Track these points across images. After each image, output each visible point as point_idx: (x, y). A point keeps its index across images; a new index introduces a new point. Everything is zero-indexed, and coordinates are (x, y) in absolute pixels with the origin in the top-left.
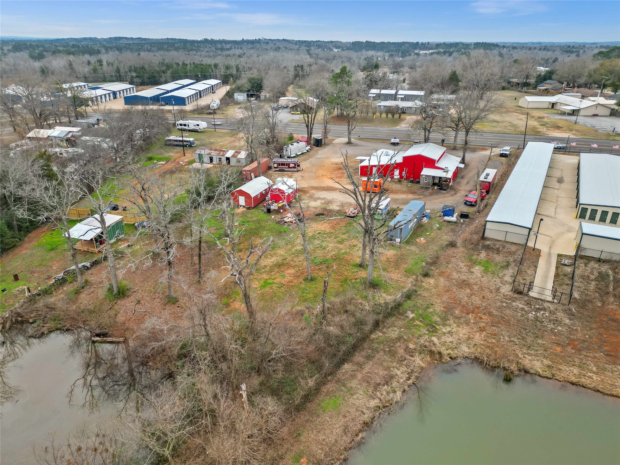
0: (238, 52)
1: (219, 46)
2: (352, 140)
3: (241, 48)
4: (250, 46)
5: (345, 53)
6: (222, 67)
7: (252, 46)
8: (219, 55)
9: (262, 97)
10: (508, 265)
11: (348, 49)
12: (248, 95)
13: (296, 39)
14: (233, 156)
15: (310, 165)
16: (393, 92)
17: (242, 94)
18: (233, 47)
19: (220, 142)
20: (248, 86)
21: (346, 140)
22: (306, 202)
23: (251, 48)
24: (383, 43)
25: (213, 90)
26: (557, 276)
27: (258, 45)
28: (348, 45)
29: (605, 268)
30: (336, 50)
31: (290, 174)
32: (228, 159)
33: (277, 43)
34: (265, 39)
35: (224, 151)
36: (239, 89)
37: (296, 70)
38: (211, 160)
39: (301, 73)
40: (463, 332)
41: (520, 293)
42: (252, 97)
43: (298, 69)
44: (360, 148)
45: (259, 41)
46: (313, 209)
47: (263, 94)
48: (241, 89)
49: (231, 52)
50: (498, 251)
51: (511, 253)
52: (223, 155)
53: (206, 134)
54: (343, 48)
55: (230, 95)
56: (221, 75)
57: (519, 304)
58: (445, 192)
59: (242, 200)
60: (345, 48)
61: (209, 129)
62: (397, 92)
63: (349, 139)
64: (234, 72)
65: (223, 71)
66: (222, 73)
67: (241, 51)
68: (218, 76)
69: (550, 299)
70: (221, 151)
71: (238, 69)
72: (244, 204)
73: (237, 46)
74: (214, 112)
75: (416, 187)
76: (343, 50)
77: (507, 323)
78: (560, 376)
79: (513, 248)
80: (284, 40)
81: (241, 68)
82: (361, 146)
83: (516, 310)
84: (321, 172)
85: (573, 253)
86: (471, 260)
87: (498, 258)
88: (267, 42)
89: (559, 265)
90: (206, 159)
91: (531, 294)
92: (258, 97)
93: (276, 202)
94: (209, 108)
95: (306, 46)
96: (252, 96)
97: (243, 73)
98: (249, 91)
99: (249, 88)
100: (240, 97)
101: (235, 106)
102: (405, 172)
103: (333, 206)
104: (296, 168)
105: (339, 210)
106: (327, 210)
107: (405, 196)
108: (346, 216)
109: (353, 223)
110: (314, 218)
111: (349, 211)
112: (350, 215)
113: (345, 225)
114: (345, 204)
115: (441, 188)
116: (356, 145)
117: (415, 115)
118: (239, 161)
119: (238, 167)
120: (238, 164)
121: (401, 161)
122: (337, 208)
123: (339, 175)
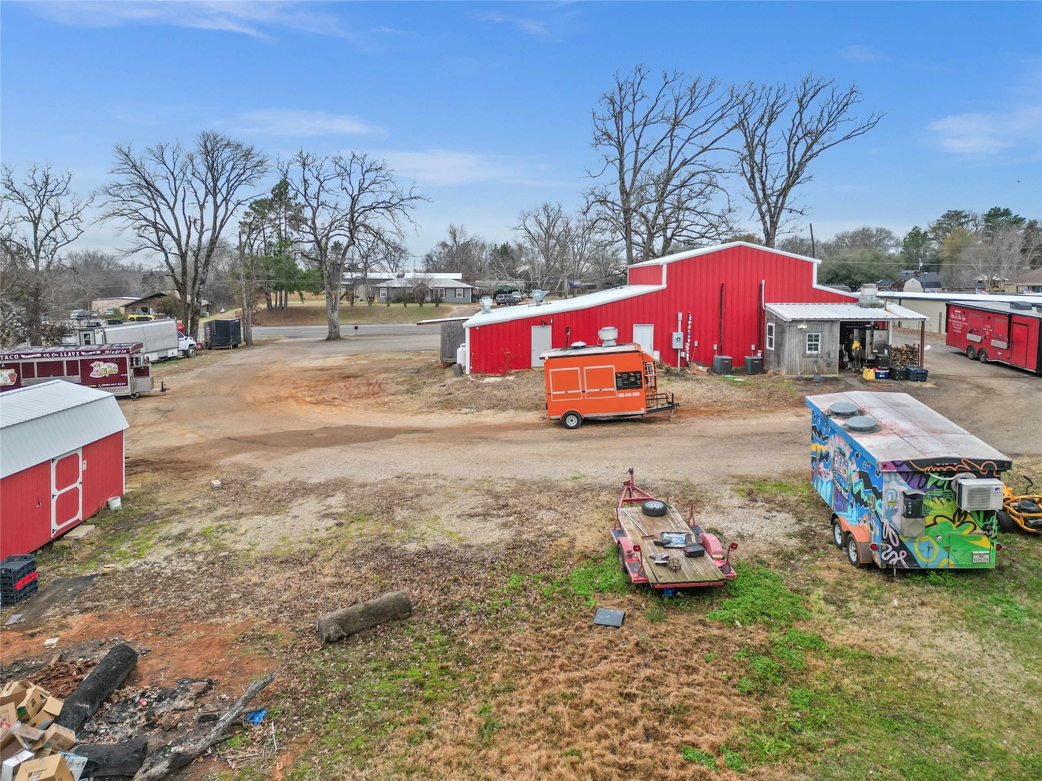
63: (332, 327)
102: (685, 330)
103: (443, 521)
104: (125, 380)
105: (514, 547)
106: (412, 562)
107: (795, 419)
108: (644, 587)
109: (796, 655)
110: (320, 682)
111: (621, 532)
112: (676, 570)
113: (753, 710)
114: (516, 494)
115: (896, 371)
116: (358, 340)
117: (465, 304)
121: (658, 286)
122: (487, 534)
123: (360, 390)
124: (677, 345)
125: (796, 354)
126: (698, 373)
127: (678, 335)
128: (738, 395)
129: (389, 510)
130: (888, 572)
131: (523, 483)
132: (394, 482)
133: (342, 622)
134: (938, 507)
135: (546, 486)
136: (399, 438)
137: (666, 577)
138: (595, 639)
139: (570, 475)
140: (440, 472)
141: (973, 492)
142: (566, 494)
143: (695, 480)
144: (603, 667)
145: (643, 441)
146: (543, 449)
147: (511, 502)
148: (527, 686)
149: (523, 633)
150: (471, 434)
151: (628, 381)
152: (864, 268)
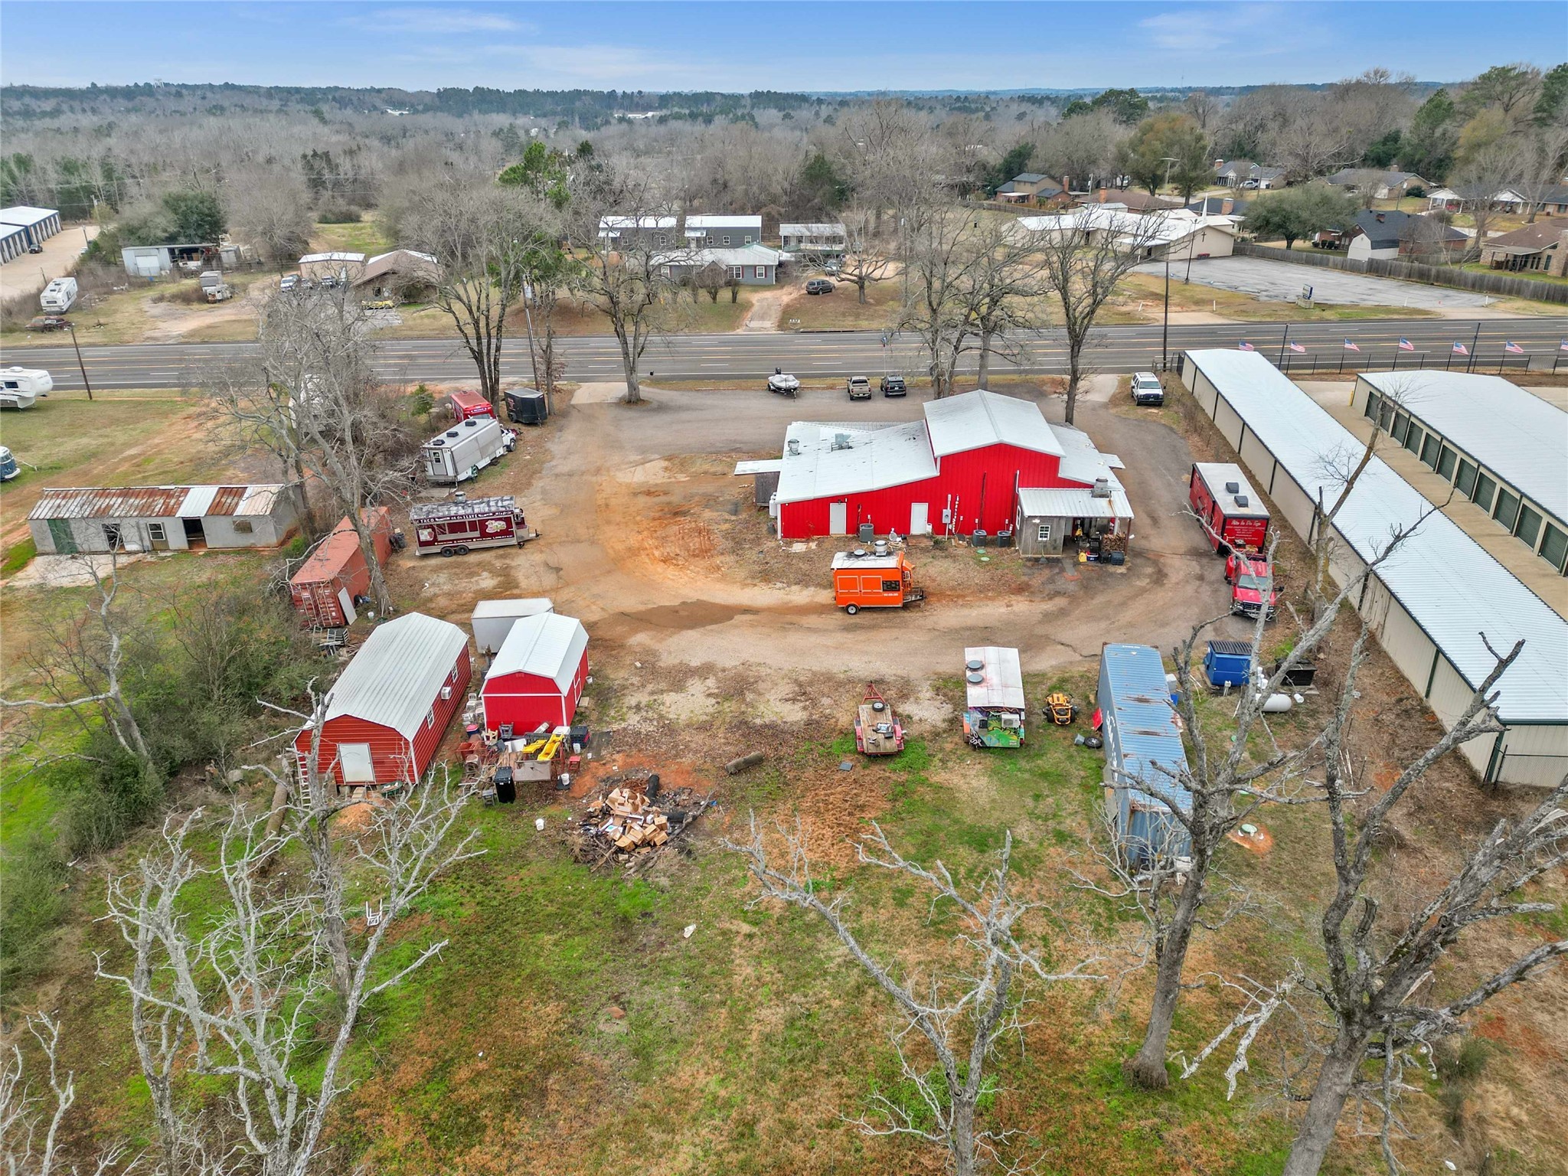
0: (87, 121)
1: (16, 105)
2: (644, 391)
3: (94, 111)
4: (122, 103)
5: (427, 120)
6: (50, 168)
7: (130, 105)
8: (24, 130)
9: (228, 258)
11: (427, 109)
12: (172, 251)
13: (267, 83)
14: (215, 509)
15: (554, 511)
16: (669, 222)
17: (152, 250)
18: (65, 107)
19: (128, 445)
20: (166, 222)
21: (621, 388)
22: (643, 698)
23: (128, 111)
24: (521, 93)
25: (30, 242)
27: (150, 103)
28: (427, 100)
30: (397, 113)
31: (498, 564)
32: (193, 527)
33: (209, 95)
34: (166, 85)
35: (168, 494)
36: (137, 235)
37: (312, 168)
38: (113, 537)
39: (327, 175)
42: (190, 259)
43: (318, 164)
44: (685, 416)
45: (148, 90)
46: (700, 738)
47: (228, 246)
48: (142, 233)
49: (66, 121)
52: (169, 512)
53: (53, 414)
54: (412, 106)
55: (101, 254)
56: (50, 191)
58: (1121, 570)
59: (356, 761)
60: (420, 108)
61: (62, 394)
62: (682, 223)
63: (632, 387)
64: (98, 180)
65: (54, 180)
66: (52, 186)
67: (95, 119)
68: (40, 196)
70: (152, 493)
71: (108, 173)
72: (367, 774)
73: (76, 104)
74: (60, 322)
75: (1011, 561)
76: (416, 112)
80: (227, 86)
81: (119, 168)
82: (680, 408)
84: (618, 538)
88: (179, 92)
90: (89, 537)
92: (211, 258)
93: (518, 732)
94: (39, 309)
95: (302, 100)
96: (188, 253)
97: (129, 181)
98: (172, 239)
99: (173, 229)
100: (149, 261)
101: (136, 293)
102: (952, 508)
103: (772, 703)
104: (512, 533)
105: (809, 723)
106: (759, 731)
107: (1003, 610)
108: (863, 753)
109: (913, 786)
110: (732, 791)
111: (859, 722)
112: (878, 746)
113: (889, 806)
114: (811, 683)
115: (1102, 557)
116: (662, 408)
117: (767, 287)
118: (244, 527)
119: (247, 550)
120: (244, 540)
121: (933, 472)
122: (794, 714)
123: (695, 543)
124: (946, 520)
125: (1030, 540)
126: (959, 546)
127: (947, 512)
128: (978, 577)
129: (741, 693)
130: (975, 747)
131: (814, 674)
132: (740, 668)
133: (736, 766)
134: (993, 724)
135: (828, 678)
136: (738, 618)
137: (872, 750)
138: (838, 776)
139: (844, 668)
140: (768, 661)
141: (1006, 721)
142: (840, 684)
143: (913, 676)
144: (839, 789)
145: (895, 632)
146: (830, 640)
147: (809, 689)
148: (810, 795)
149: (810, 773)
150: (784, 618)
151: (890, 586)
152: (1305, 215)
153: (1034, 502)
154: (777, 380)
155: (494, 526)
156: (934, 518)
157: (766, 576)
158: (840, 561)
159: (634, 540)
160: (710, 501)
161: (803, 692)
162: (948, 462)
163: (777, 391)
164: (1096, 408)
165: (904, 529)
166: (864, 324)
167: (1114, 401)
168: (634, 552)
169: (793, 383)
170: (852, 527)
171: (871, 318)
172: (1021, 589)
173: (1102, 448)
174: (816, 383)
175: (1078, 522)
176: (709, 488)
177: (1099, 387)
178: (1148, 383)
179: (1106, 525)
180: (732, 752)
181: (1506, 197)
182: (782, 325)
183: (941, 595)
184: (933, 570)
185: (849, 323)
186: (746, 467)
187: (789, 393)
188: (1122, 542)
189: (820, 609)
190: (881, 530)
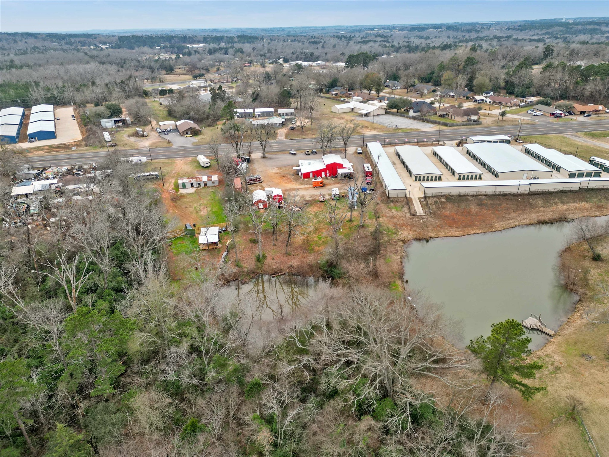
2: (267, 155)
10: (403, 207)
12: (114, 121)
14: (208, 180)
16: (251, 110)
17: (110, 121)
21: (262, 155)
26: (422, 206)
29: (435, 199)
30: (104, 47)
32: (205, 183)
35: (198, 178)
38: (192, 185)
40: (405, 232)
41: (414, 215)
46: (300, 201)
47: (128, 119)
50: (397, 202)
51: (403, 201)
52: (200, 181)
57: (415, 219)
58: (352, 180)
62: (254, 111)
63: (264, 155)
69: (424, 214)
70: (195, 178)
72: (262, 207)
74: (115, 144)
75: (337, 179)
77: (416, 226)
78: (440, 236)
79: (402, 199)
82: (276, 158)
83: (416, 221)
84: (276, 181)
85: (423, 196)
86: (389, 208)
87: (399, 204)
89: (421, 202)
90: (188, 185)
91: (418, 214)
92: (125, 122)
96: (118, 121)
100: (108, 124)
102: (328, 172)
103: (308, 198)
104: (260, 180)
105: (313, 199)
106: (307, 200)
107: (336, 185)
109: (328, 204)
110: (306, 206)
111: (319, 199)
114: (312, 195)
115: (350, 178)
116: (270, 158)
117: (280, 128)
118: (213, 182)
119: (214, 186)
120: (213, 185)
121: (325, 167)
122: (311, 199)
123: (289, 180)
125: (340, 176)
126: (330, 178)
128: (333, 182)
129: (304, 197)
130: (334, 199)
132: (303, 195)
135: (314, 195)
136: (300, 189)
137: (322, 201)
138: (318, 204)
140: (306, 194)
142: (316, 195)
143: (325, 194)
145: (322, 189)
146: (314, 191)
148: (315, 206)
149: (315, 204)
150: (306, 189)
151: (321, 183)
152: (400, 105)
153: (340, 171)
154: (291, 152)
155: (258, 180)
156: (326, 174)
157: (302, 184)
158: (313, 180)
159: (279, 181)
160: (288, 174)
161: (311, 197)
162: (327, 166)
163: (292, 154)
164: (350, 155)
165: (321, 176)
166: (304, 137)
167: (354, 153)
168: (280, 182)
169: (295, 152)
170: (314, 176)
171: (305, 135)
172: (338, 183)
173: (350, 162)
174: (299, 152)
175: (347, 173)
176: (287, 172)
177: (351, 150)
178: (360, 150)
179: (350, 173)
180: (305, 203)
181: (452, 94)
182: (286, 138)
183: (327, 185)
184: (326, 181)
185: (300, 137)
186: (294, 168)
187: (294, 154)
188: (352, 176)
189: (311, 188)
190: (318, 176)
